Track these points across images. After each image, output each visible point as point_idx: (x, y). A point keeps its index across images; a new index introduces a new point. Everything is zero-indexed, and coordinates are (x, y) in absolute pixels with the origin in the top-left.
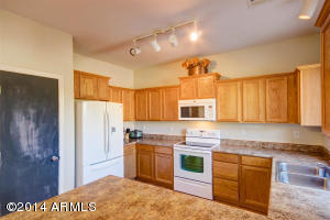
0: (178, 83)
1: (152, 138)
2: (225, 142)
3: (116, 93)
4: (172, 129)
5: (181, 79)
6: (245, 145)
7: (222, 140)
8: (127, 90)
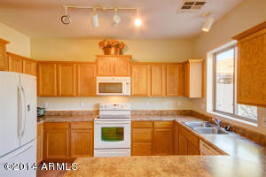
0: (93, 59)
1: (58, 114)
2: (134, 113)
3: (18, 63)
4: (83, 104)
5: (98, 56)
6: (149, 113)
7: (132, 111)
8: (29, 61)
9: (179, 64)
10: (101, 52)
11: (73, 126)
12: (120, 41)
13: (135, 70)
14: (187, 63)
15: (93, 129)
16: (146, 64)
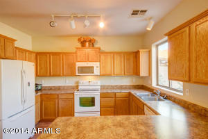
0: (74, 50)
1: (50, 89)
2: (103, 87)
3: (22, 54)
4: (67, 82)
5: (77, 48)
6: (113, 87)
7: (101, 86)
8: (30, 52)
9: (133, 53)
10: (79, 45)
11: (60, 97)
12: (92, 38)
13: (103, 57)
14: (138, 52)
15: (74, 99)
16: (111, 53)
